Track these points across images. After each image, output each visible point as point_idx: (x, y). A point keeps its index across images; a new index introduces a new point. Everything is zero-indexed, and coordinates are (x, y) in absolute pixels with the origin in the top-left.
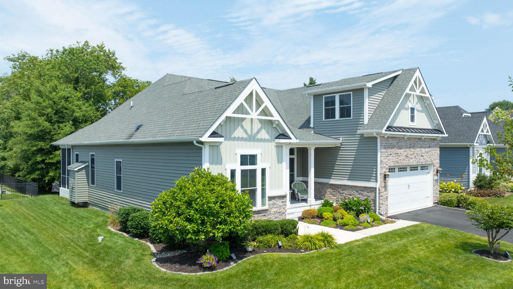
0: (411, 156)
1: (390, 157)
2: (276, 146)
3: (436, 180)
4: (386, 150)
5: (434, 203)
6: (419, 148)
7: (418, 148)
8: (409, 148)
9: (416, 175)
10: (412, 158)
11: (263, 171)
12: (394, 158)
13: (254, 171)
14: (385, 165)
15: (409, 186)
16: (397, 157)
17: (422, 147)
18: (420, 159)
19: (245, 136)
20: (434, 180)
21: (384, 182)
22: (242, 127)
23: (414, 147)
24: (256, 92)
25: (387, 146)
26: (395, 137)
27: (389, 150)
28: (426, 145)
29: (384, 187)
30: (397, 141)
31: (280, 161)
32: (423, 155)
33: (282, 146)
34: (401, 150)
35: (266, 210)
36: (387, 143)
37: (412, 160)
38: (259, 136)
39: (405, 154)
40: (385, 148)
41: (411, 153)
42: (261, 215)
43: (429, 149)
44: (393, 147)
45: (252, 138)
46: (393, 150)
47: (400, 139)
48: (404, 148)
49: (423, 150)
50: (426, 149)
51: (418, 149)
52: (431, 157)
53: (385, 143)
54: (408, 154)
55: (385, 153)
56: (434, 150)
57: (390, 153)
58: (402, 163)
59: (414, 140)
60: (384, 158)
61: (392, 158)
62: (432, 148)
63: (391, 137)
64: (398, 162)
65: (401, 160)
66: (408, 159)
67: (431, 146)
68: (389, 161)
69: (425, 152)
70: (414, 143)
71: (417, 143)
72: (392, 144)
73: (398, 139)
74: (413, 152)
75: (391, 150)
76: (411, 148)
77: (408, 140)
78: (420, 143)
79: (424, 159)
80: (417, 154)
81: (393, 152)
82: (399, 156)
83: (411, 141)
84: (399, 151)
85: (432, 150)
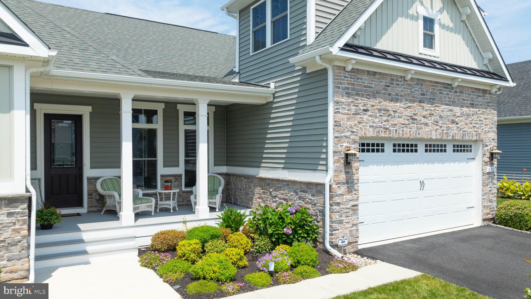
0: (423, 120)
1: (365, 117)
3: (489, 173)
4: (350, 100)
5: (484, 220)
6: (446, 105)
7: (442, 104)
8: (420, 102)
10: (426, 124)
12: (377, 120)
14: (348, 134)
15: (422, 184)
16: (384, 118)
17: (453, 103)
18: (448, 128)
20: (484, 174)
21: (347, 173)
23: (432, 101)
25: (353, 89)
26: (380, 74)
27: (362, 102)
28: (464, 100)
29: (347, 183)
30: (384, 82)
32: (456, 120)
34: (398, 104)
36: (353, 84)
37: (427, 129)
39: (409, 112)
40: (349, 95)
41: (425, 113)
43: (472, 109)
44: (374, 95)
46: (371, 102)
47: (393, 80)
48: (406, 100)
49: (457, 110)
50: (465, 109)
51: (444, 107)
52: (477, 126)
53: (348, 84)
54: (415, 114)
55: (349, 105)
56: (483, 113)
57: (365, 108)
58: (401, 132)
59: (432, 86)
60: (346, 116)
61: (370, 118)
62: (479, 108)
63: (368, 71)
64: (390, 130)
65: (396, 125)
66: (415, 125)
67: (476, 104)
68: (360, 126)
69: (462, 114)
70: (431, 93)
71: (440, 93)
72: (369, 87)
73: (386, 79)
74: (429, 112)
75: (365, 100)
76: (424, 102)
77: (417, 84)
78: (448, 94)
79: (458, 128)
80: (441, 117)
81: (373, 106)
82: (390, 115)
83: (423, 87)
84: (391, 106)
85: (479, 112)
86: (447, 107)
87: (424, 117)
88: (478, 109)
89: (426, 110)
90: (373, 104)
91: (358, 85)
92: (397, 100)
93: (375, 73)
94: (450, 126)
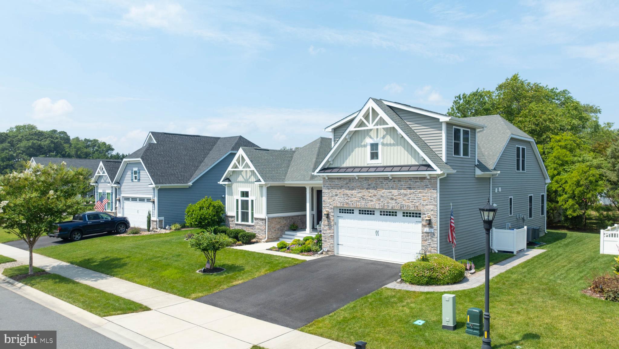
0: (369, 198)
1: (337, 198)
2: (259, 186)
4: (329, 191)
6: (386, 189)
8: (367, 189)
9: (394, 221)
10: (372, 201)
11: (252, 201)
12: (342, 199)
13: (247, 201)
14: (328, 205)
15: (377, 232)
16: (346, 198)
17: (392, 188)
18: (388, 203)
19: (243, 180)
20: (423, 233)
21: (328, 221)
22: (242, 176)
23: (375, 188)
24: (242, 155)
25: (330, 186)
26: (343, 178)
27: (334, 191)
28: (401, 185)
30: (345, 182)
31: (262, 196)
32: (394, 198)
33: (263, 186)
34: (353, 191)
35: (253, 226)
36: (331, 184)
37: (372, 203)
38: (250, 180)
39: (360, 195)
40: (329, 189)
42: (250, 228)
43: (409, 191)
44: (341, 188)
45: (246, 181)
46: (338, 191)
47: (350, 180)
48: (358, 189)
49: (395, 192)
50: (402, 191)
51: (384, 190)
52: (415, 201)
53: (328, 184)
55: (329, 193)
56: (420, 192)
57: (336, 194)
58: (355, 205)
59: (375, 180)
60: (327, 198)
61: (339, 198)
62: (417, 189)
63: (337, 178)
64: (349, 204)
65: (352, 201)
66: (364, 201)
67: (413, 187)
68: (334, 202)
69: (400, 194)
70: (375, 184)
71: (381, 183)
72: (338, 185)
73: (346, 180)
74: (373, 194)
75: (336, 190)
76: (370, 189)
77: (365, 180)
78: (387, 183)
79: (396, 202)
80: (382, 196)
81: (340, 193)
82: (349, 197)
83: (370, 181)
84: (349, 192)
85: (416, 192)
86: (386, 191)
87: (370, 197)
88: (414, 191)
89: (371, 193)
91: (333, 184)
92: (353, 189)
93: (340, 178)
94: (390, 201)
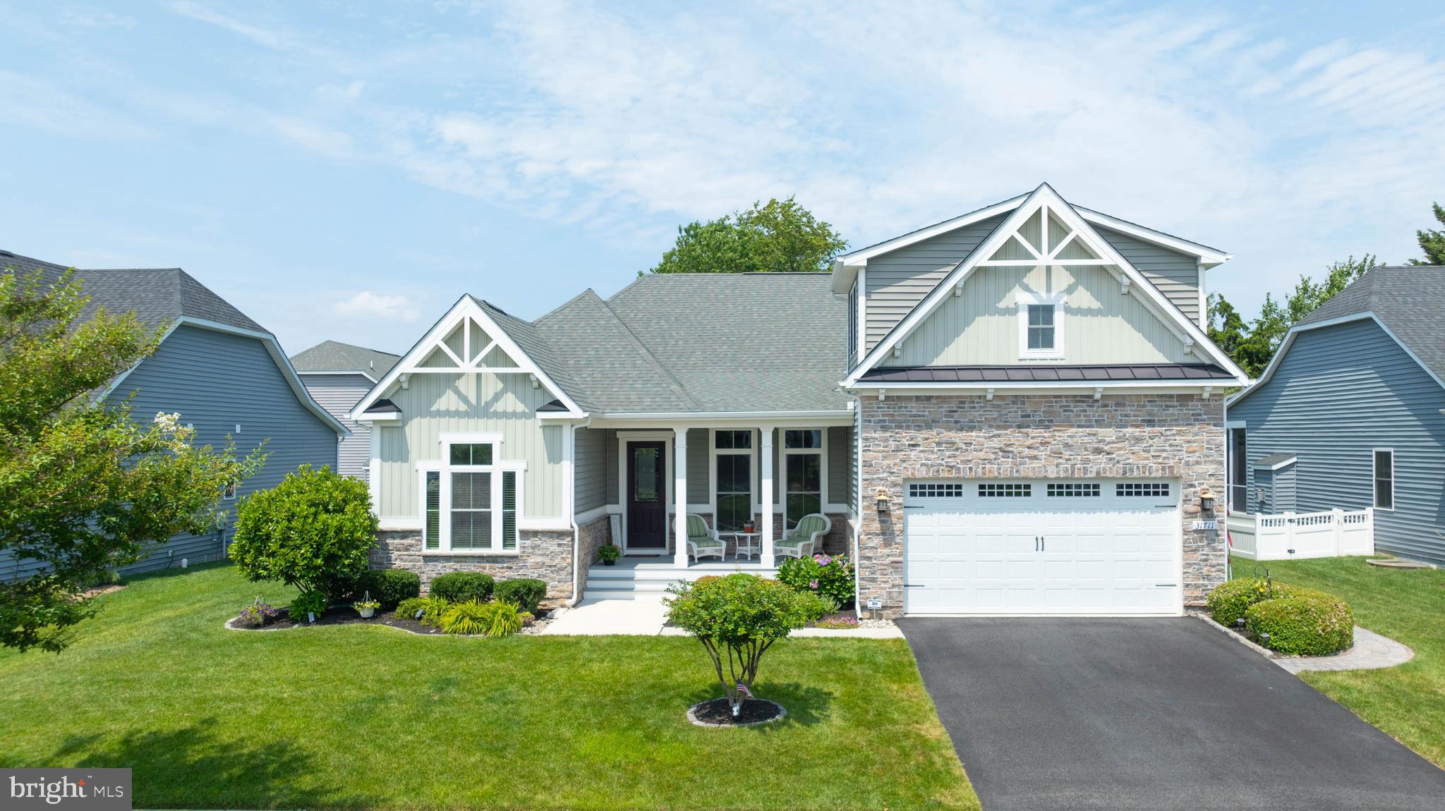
0: (1027, 452)
1: (913, 453)
2: (544, 427)
3: (1196, 531)
4: (888, 434)
6: (1079, 426)
7: (1072, 426)
8: (1019, 427)
10: (1035, 458)
11: (509, 479)
12: (932, 456)
14: (885, 475)
15: (1040, 543)
16: (948, 453)
17: (1100, 423)
19: (463, 407)
20: (1185, 532)
21: (882, 522)
23: (1045, 424)
25: (891, 421)
26: (938, 397)
27: (905, 436)
30: (945, 408)
31: (554, 456)
33: (561, 427)
34: (974, 434)
35: (515, 557)
36: (893, 416)
37: (1036, 464)
38: (499, 407)
39: (996, 443)
40: (885, 429)
41: (1029, 442)
42: (500, 565)
43: (1147, 429)
44: (928, 425)
45: (480, 411)
46: (920, 436)
47: (964, 402)
48: (991, 426)
49: (1109, 434)
50: (1130, 430)
51: (1074, 430)
54: (1010, 445)
55: (887, 440)
56: (1179, 433)
57: (912, 443)
58: (980, 470)
59: (1045, 402)
60: (880, 454)
61: (922, 455)
62: (1170, 426)
63: (916, 397)
64: (959, 469)
65: (970, 461)
66: (1010, 460)
67: (1159, 421)
68: (904, 465)
69: (1121, 439)
70: (1044, 412)
71: (1064, 411)
72: (920, 416)
73: (950, 403)
74: (1039, 440)
75: (913, 433)
76: (1028, 427)
77: (1014, 403)
78: (1085, 411)
79: (1111, 459)
80: (1067, 445)
81: (926, 439)
82: (957, 449)
83: (1027, 405)
84: (958, 437)
85: (1168, 433)
86: (1081, 430)
87: (1029, 447)
88: (1164, 428)
89: (1033, 438)
90: (927, 436)
91: (899, 416)
92: (971, 429)
93: (929, 398)
94: (1091, 457)
